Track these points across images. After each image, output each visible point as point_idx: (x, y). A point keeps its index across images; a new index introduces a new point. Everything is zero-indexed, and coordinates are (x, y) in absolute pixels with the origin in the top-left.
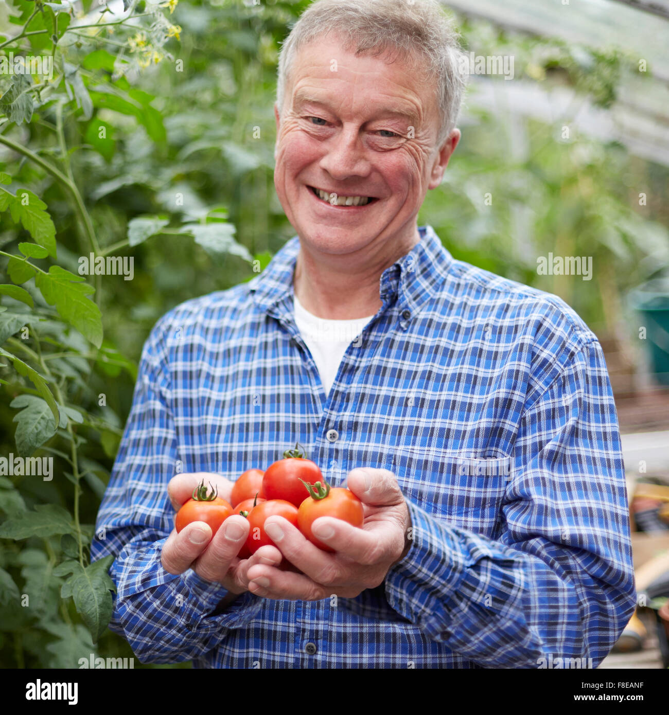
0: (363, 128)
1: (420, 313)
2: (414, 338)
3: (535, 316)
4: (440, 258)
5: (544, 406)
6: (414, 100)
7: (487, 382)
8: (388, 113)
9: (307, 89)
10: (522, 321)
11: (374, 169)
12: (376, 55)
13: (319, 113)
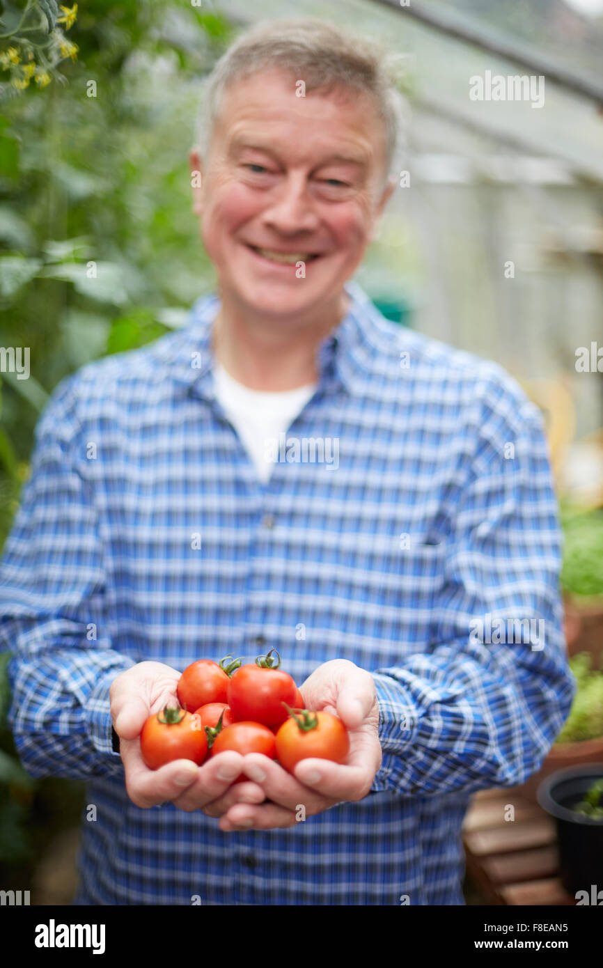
0: (311, 177)
1: (358, 387)
2: (351, 414)
3: (480, 391)
4: (372, 325)
5: (481, 486)
6: (364, 145)
7: (434, 466)
8: (338, 160)
9: (246, 133)
10: (466, 397)
11: (324, 224)
12: (325, 95)
13: (260, 159)
